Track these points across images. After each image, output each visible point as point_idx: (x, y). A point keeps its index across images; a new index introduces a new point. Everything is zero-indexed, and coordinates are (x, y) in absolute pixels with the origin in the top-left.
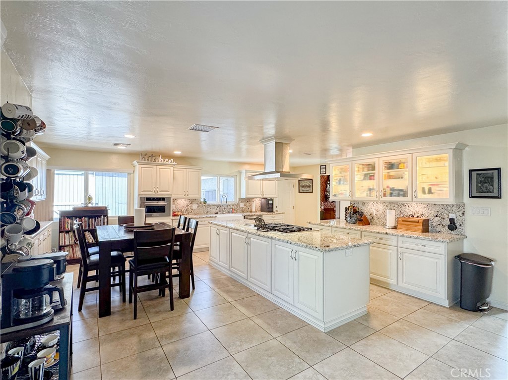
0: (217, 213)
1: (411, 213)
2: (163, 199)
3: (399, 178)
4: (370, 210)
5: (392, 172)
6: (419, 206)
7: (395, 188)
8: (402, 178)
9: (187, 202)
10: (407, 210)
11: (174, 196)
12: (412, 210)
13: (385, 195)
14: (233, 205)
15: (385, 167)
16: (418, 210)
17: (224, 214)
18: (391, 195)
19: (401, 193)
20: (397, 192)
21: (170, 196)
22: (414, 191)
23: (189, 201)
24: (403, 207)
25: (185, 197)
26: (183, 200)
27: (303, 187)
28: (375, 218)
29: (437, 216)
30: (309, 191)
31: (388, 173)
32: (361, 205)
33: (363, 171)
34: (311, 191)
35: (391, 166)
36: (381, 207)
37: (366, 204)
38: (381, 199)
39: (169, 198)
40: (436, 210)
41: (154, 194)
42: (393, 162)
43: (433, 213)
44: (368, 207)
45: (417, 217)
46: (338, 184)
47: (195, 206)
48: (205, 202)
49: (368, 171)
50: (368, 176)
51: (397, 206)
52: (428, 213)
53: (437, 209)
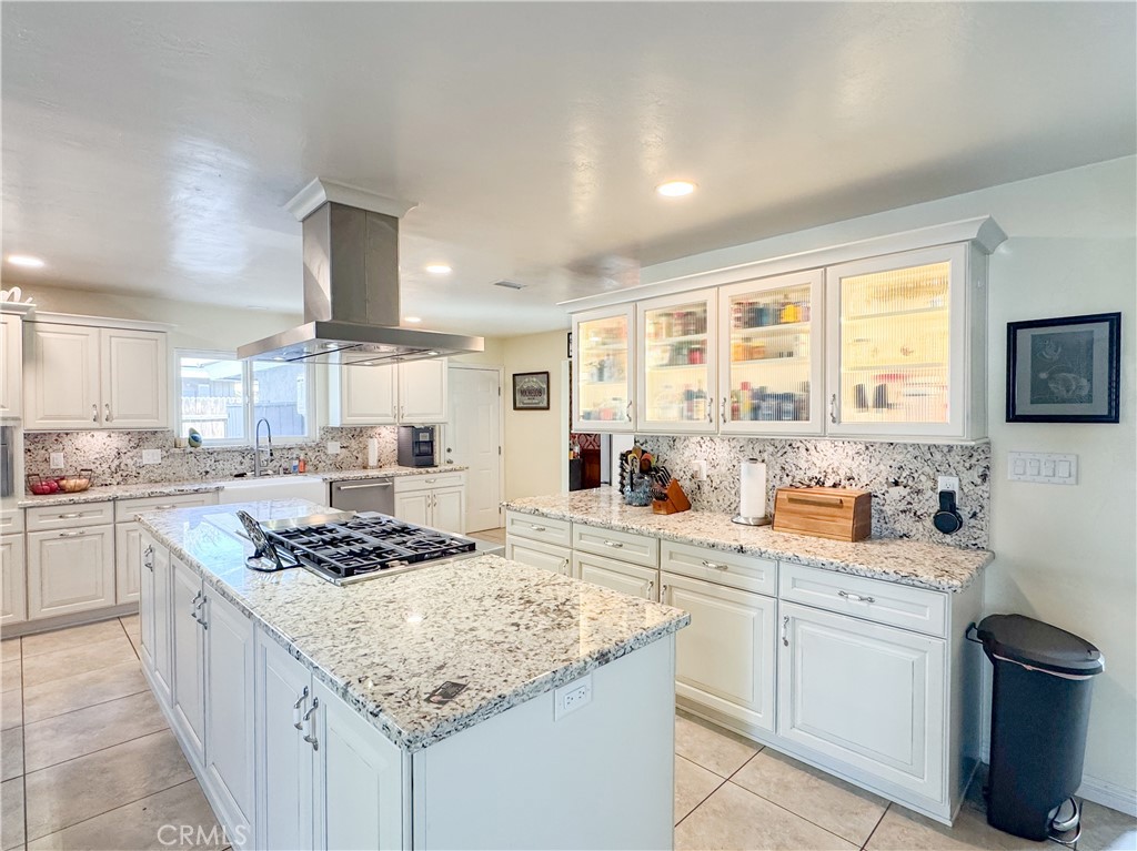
0: (241, 475)
1: (814, 473)
3: (781, 355)
4: (691, 462)
5: (760, 336)
6: (840, 450)
7: (769, 392)
8: (790, 354)
10: (803, 465)
11: (34, 425)
12: (818, 463)
13: (735, 412)
14: (301, 449)
15: (738, 319)
16: (836, 464)
17: (267, 479)
18: (755, 413)
19: (789, 406)
20: (773, 403)
22: (830, 398)
23: (126, 438)
24: (790, 454)
25: (96, 425)
27: (523, 392)
28: (706, 488)
29: (896, 483)
30: (541, 405)
31: (748, 339)
32: (664, 448)
33: (669, 334)
34: (545, 404)
35: (755, 316)
36: (723, 452)
37: (678, 444)
38: (723, 428)
40: (895, 465)
42: (762, 301)
43: (885, 472)
44: (687, 454)
45: (835, 486)
46: (596, 378)
48: (194, 441)
49: (686, 333)
50: (685, 352)
51: (771, 449)
52: (869, 474)
53: (899, 458)
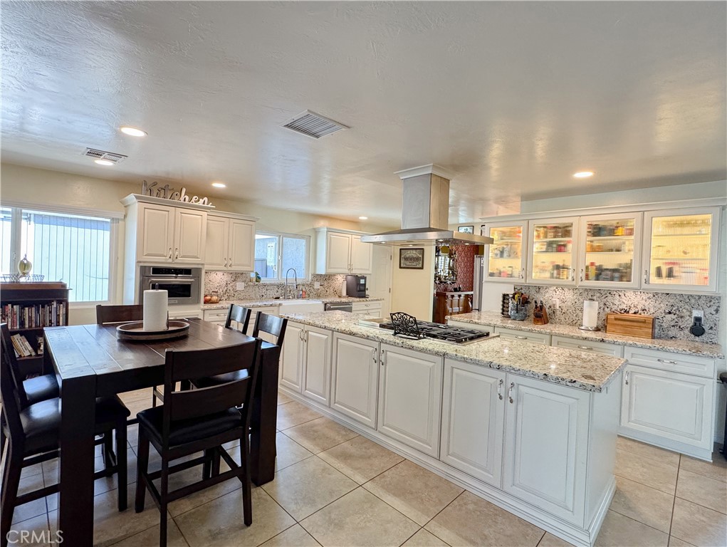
0: (278, 298)
1: (624, 307)
2: (187, 272)
3: (612, 250)
4: (554, 298)
5: (598, 241)
6: (639, 297)
7: (604, 267)
8: (618, 250)
9: (226, 278)
10: (617, 302)
11: (207, 267)
12: (626, 302)
13: (587, 277)
14: (303, 285)
15: (590, 232)
16: (636, 303)
17: (290, 301)
18: (598, 277)
19: (617, 275)
20: (609, 273)
21: (200, 266)
22: (644, 272)
23: (230, 276)
24: (610, 297)
25: (225, 269)
26: (220, 274)
27: (406, 259)
28: (558, 313)
29: (670, 313)
30: (418, 266)
31: (592, 241)
32: (533, 292)
33: (546, 237)
34: (420, 266)
35: (597, 230)
36: (569, 296)
37: (541, 291)
38: (580, 283)
39: (199, 270)
40: (669, 304)
41: (170, 260)
42: (601, 224)
43: (664, 307)
44: (547, 295)
45: (635, 313)
46: (499, 256)
47: (240, 286)
48: (258, 279)
49: (555, 237)
50: (555, 246)
51: (598, 295)
52: (653, 308)
53: (672, 301)
